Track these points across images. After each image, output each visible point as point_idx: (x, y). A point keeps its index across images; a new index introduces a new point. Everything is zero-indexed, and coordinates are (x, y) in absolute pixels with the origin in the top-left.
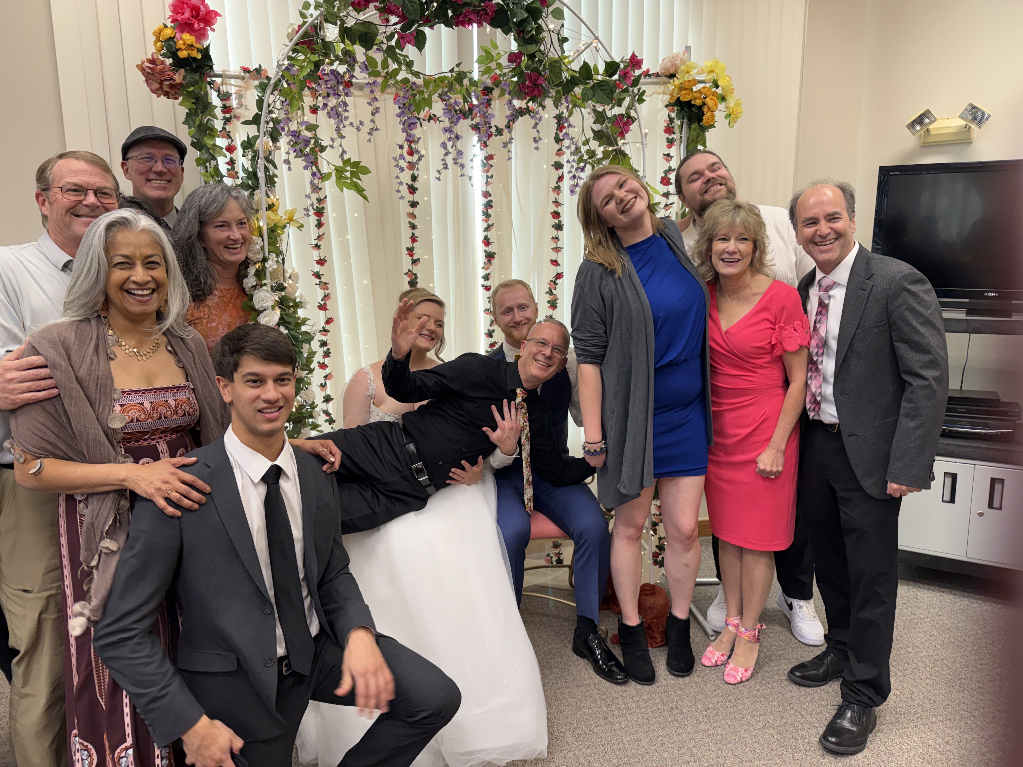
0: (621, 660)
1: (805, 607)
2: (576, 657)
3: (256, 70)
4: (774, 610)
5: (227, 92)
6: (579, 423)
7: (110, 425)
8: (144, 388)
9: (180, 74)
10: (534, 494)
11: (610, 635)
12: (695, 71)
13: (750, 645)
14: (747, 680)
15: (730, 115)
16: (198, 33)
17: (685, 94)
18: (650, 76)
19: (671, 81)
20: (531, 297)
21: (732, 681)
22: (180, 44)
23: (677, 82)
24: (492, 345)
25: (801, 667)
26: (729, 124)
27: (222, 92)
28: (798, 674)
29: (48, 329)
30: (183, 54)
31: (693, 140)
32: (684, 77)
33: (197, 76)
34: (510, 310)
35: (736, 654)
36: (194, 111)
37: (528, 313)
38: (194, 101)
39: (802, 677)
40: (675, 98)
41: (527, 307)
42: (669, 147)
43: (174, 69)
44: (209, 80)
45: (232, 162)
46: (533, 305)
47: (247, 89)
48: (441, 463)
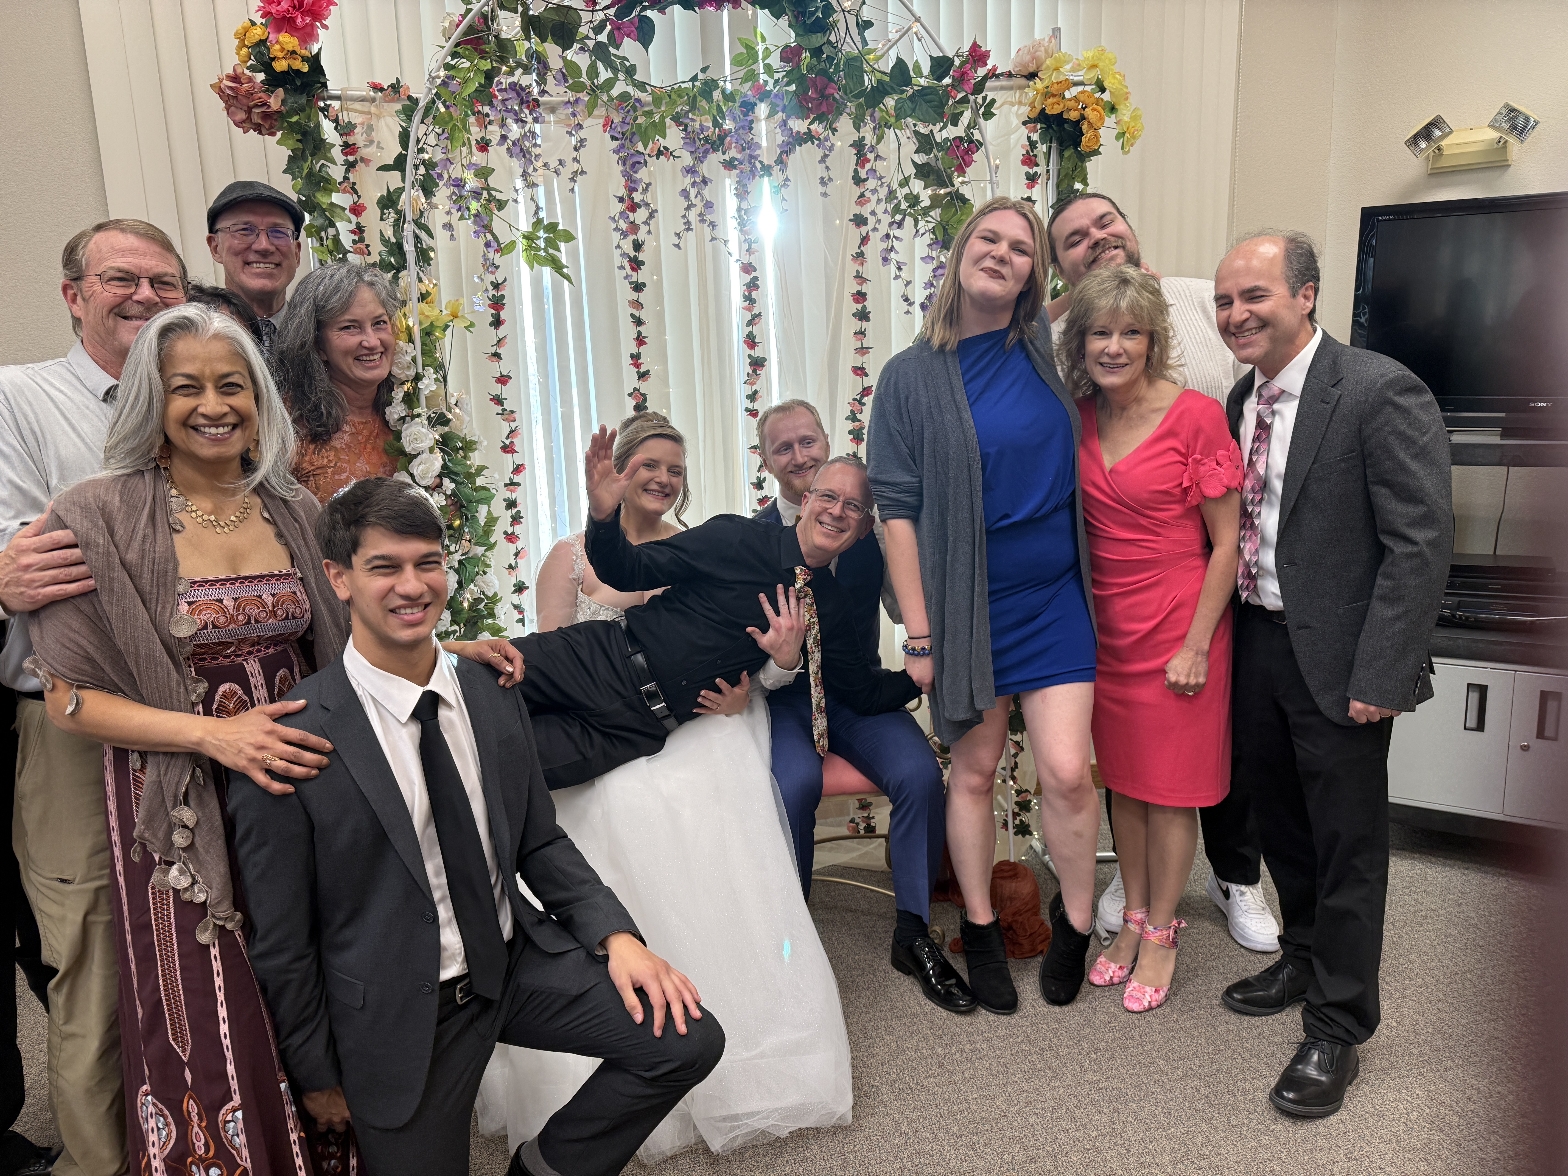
0: (965, 977)
1: (1248, 894)
2: (896, 973)
3: (392, 86)
4: (1203, 899)
5: (350, 122)
6: (897, 617)
7: (174, 632)
8: (224, 577)
9: (277, 96)
10: (829, 726)
11: (948, 939)
12: (1068, 67)
13: (1163, 952)
14: (1159, 1006)
15: (1124, 133)
16: (301, 32)
17: (1053, 104)
18: (997, 76)
19: (1031, 83)
20: (819, 425)
21: (1135, 1007)
22: (276, 50)
23: (1039, 84)
24: (762, 501)
25: (1243, 985)
26: (1122, 148)
27: (341, 122)
28: (1237, 996)
29: (80, 490)
30: (280, 66)
31: (1066, 175)
32: (1051, 76)
33: (303, 100)
34: (788, 446)
35: (1140, 966)
36: (300, 153)
37: (815, 451)
38: (299, 137)
39: (1244, 1001)
40: (1038, 110)
41: (814, 441)
42: (1030, 187)
43: (268, 90)
44: (321, 104)
45: (359, 230)
46: (822, 438)
47: (379, 117)
48: (684, 683)
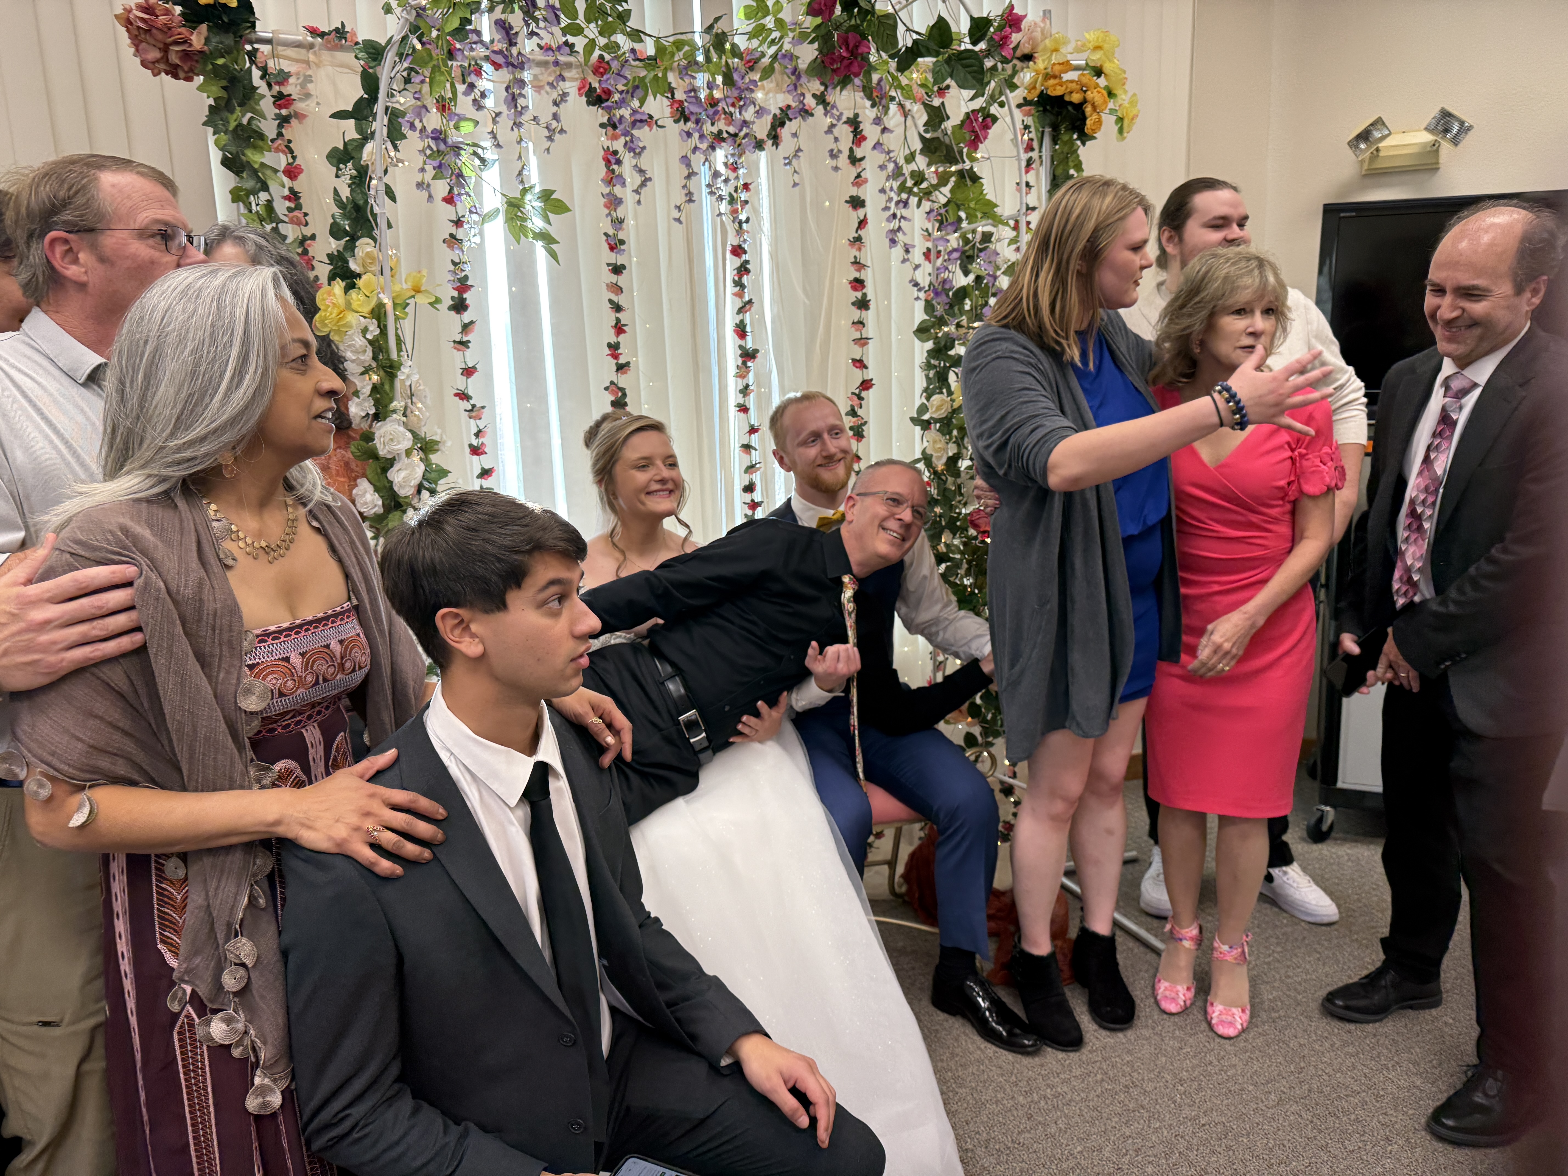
3: (337, 30)
5: (281, 70)
7: (242, 705)
9: (200, 33)
12: (1068, 48)
13: (1238, 970)
17: (1054, 85)
21: (1230, 1032)
23: (1038, 65)
25: (1344, 991)
27: (271, 71)
28: (1338, 1002)
33: (229, 40)
34: (815, 437)
36: (223, 104)
37: (843, 442)
38: (224, 83)
39: (1347, 1008)
41: (842, 431)
43: (187, 25)
44: (248, 47)
45: (295, 195)
47: (319, 66)
48: (727, 708)
